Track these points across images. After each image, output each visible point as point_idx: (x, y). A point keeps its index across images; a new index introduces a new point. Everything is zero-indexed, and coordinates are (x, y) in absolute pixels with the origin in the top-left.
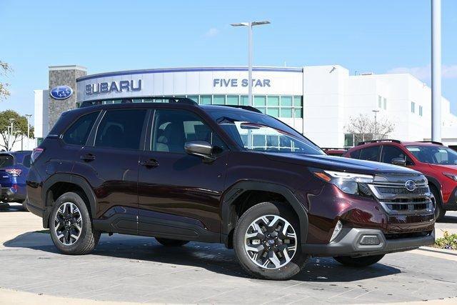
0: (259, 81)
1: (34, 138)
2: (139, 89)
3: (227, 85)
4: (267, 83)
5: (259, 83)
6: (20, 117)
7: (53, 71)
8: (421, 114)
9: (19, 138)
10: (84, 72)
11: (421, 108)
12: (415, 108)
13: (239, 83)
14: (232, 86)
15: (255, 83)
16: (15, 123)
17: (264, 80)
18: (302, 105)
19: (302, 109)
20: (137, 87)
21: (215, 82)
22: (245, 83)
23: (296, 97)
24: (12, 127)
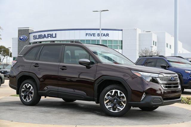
0: (104, 34)
1: (12, 57)
2: (55, 37)
3: (91, 36)
4: (108, 35)
5: (104, 35)
6: (6, 48)
7: (20, 30)
8: (170, 48)
9: (6, 57)
10: (33, 30)
11: (170, 46)
12: (168, 46)
13: (96, 35)
14: (93, 36)
15: (103, 35)
16: (4, 51)
17: (107, 34)
18: (122, 44)
19: (122, 46)
20: (55, 36)
21: (87, 34)
22: (98, 35)
23: (119, 41)
24: (3, 52)
